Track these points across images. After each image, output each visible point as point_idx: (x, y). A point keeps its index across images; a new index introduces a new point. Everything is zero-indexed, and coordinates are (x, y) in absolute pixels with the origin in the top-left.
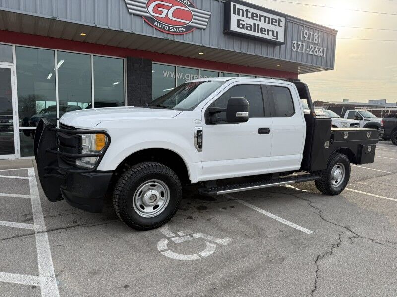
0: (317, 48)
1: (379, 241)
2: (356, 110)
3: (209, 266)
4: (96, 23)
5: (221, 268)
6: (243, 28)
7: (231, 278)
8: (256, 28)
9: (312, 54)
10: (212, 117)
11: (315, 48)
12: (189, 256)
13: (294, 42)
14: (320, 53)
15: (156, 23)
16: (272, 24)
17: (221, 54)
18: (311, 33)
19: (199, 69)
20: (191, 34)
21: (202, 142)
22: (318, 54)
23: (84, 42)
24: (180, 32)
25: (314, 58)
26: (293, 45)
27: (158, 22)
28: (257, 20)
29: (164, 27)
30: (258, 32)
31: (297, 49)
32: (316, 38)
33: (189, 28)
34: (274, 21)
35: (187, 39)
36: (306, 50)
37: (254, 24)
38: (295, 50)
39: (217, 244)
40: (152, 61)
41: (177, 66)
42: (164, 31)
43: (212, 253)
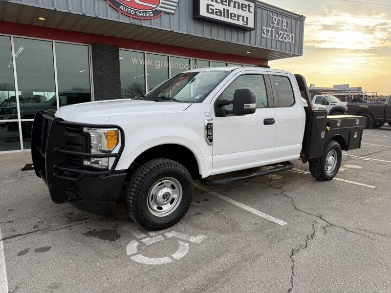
0: (286, 35)
1: (351, 230)
2: (323, 95)
3: (182, 269)
4: (56, 7)
5: (195, 271)
6: (213, 13)
7: (205, 282)
8: (225, 13)
9: (282, 40)
10: (220, 109)
11: (284, 34)
12: (161, 259)
13: (264, 28)
14: (289, 39)
15: (121, 7)
16: (242, 9)
17: (191, 40)
18: (280, 18)
19: (170, 55)
20: (159, 18)
21: (212, 135)
22: (287, 40)
23: (44, 28)
24: (147, 17)
25: (284, 44)
26: (262, 31)
27: (124, 6)
28: (226, 5)
29: (130, 11)
30: (228, 17)
31: (267, 35)
32: (285, 24)
33: (157, 13)
34: (244, 6)
35: (155, 24)
36: (275, 36)
37: (224, 9)
38: (265, 36)
39: (190, 243)
40: (118, 47)
41: (145, 52)
42: (131, 16)
43: (185, 253)
